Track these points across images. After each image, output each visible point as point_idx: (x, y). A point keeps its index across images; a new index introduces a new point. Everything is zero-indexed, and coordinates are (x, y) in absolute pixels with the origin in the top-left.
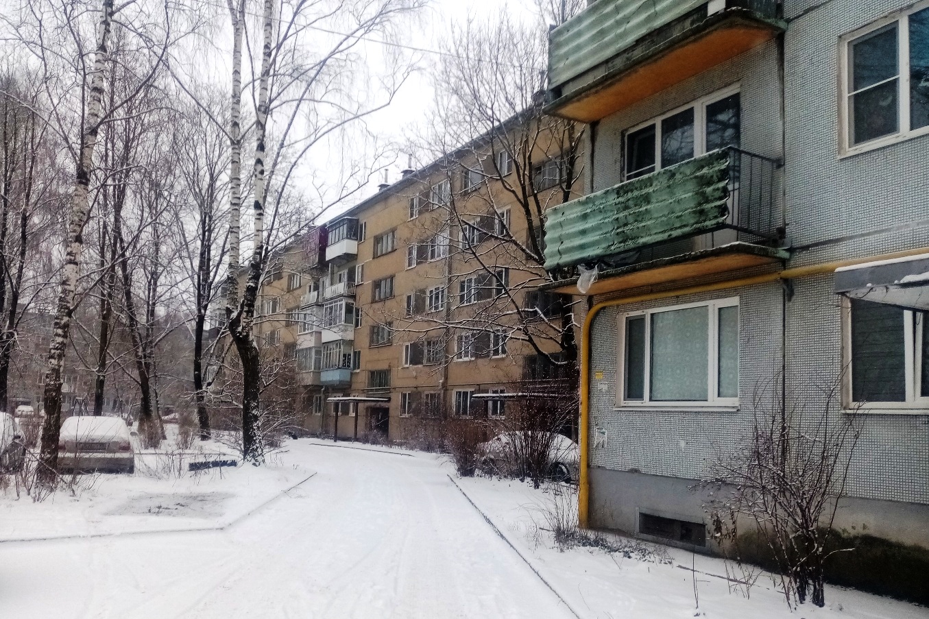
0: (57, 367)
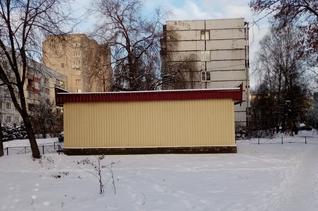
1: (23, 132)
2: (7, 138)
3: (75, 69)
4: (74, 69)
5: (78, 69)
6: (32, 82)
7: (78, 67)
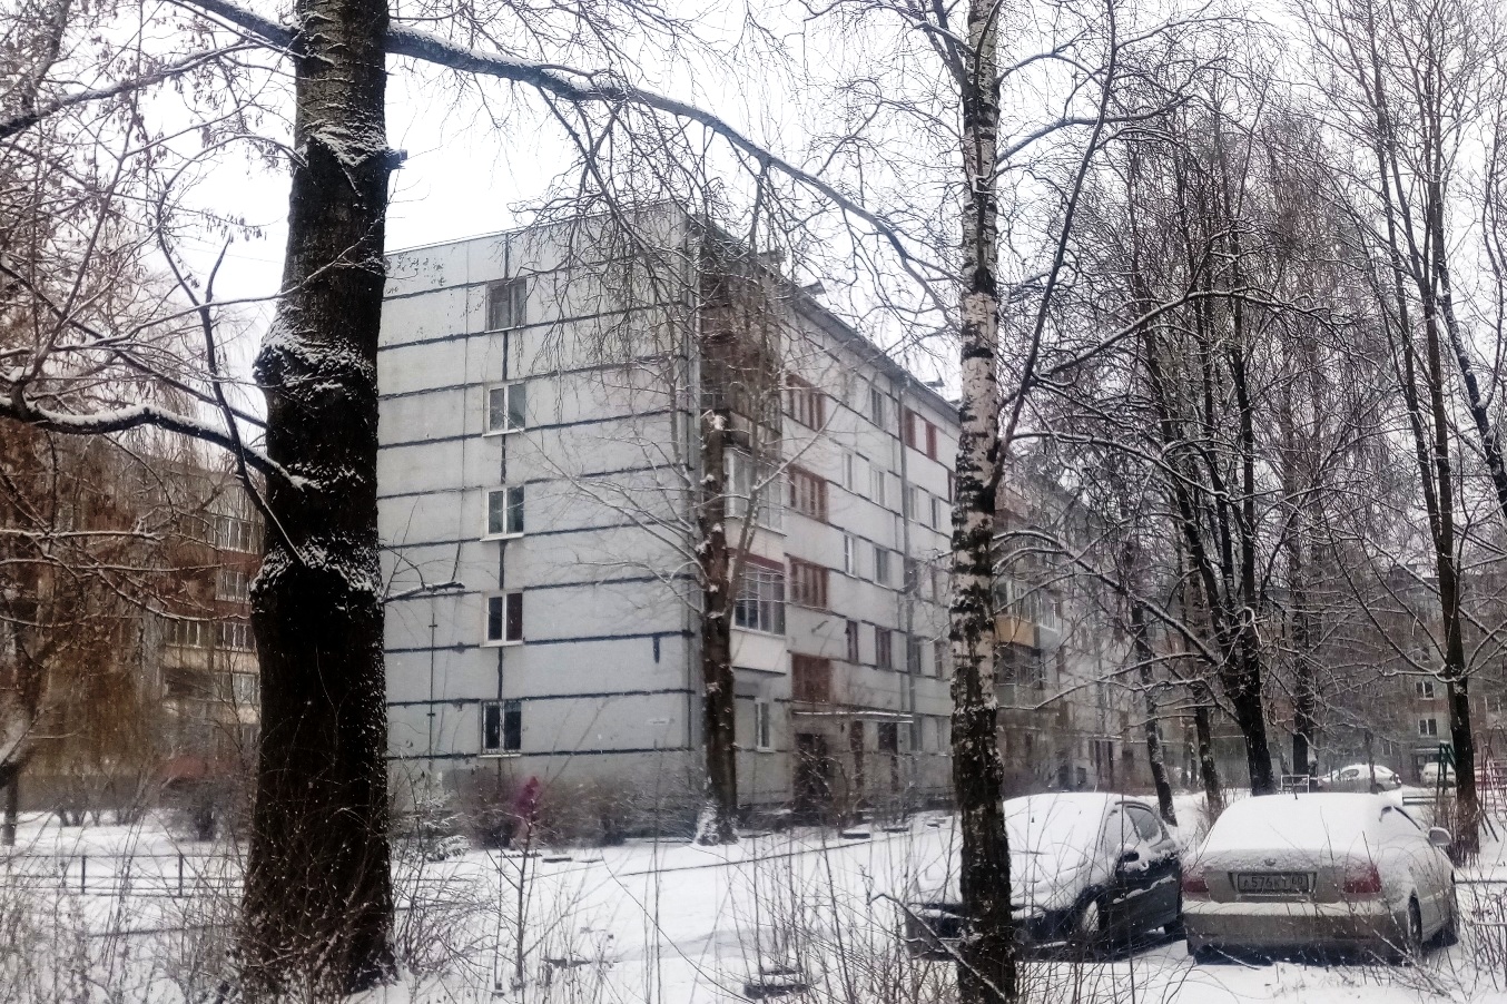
0: (968, 663)
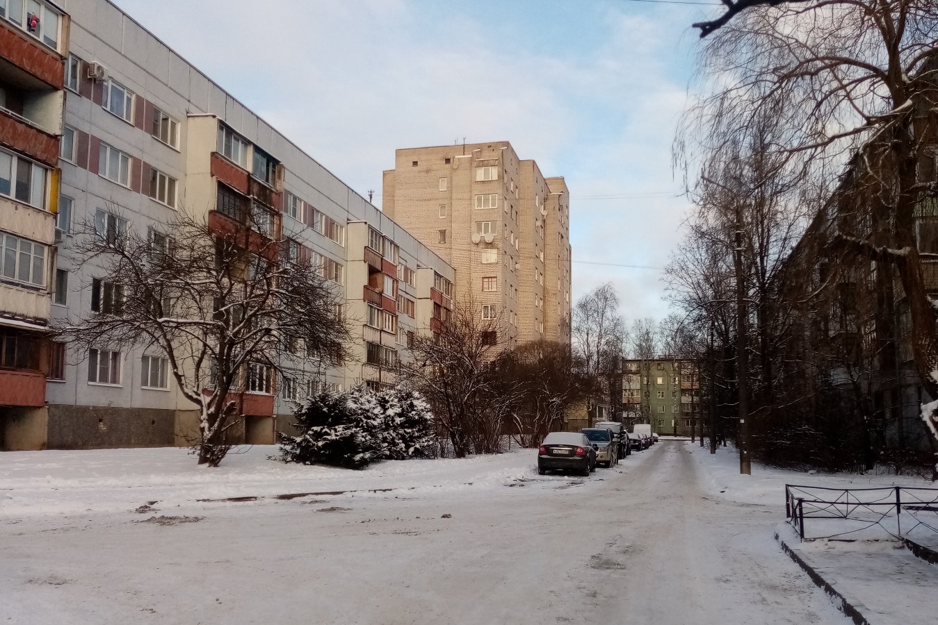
1: (405, 432)
2: (368, 455)
3: (481, 246)
4: (477, 244)
5: (490, 245)
6: (379, 277)
7: (489, 239)
